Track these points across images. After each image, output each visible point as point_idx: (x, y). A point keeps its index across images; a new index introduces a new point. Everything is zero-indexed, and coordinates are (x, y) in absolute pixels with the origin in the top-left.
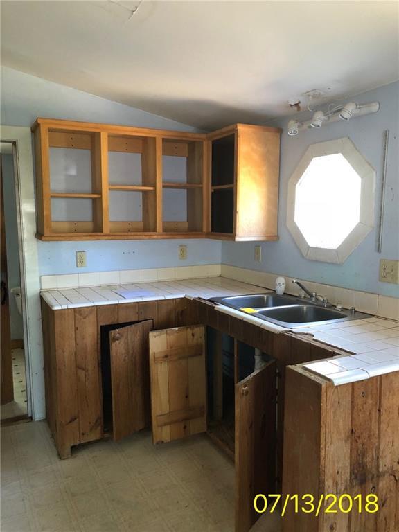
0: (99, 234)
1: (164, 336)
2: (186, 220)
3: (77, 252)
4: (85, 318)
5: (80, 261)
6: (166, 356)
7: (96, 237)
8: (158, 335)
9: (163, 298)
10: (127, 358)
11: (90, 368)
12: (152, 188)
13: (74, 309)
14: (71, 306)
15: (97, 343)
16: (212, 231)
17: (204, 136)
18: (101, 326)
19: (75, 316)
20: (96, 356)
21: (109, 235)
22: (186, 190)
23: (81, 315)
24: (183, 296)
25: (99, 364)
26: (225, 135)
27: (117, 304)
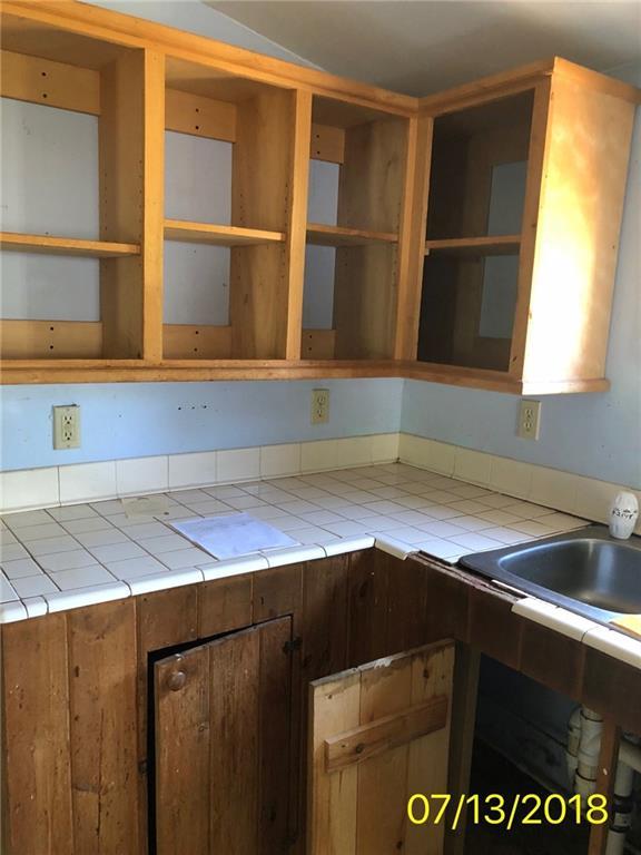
0: (132, 362)
1: (355, 690)
2: (330, 326)
3: (53, 408)
4: (102, 636)
5: (64, 432)
6: (358, 749)
7: (125, 374)
8: (338, 691)
9: (317, 554)
10: (207, 732)
11: (110, 782)
12: (277, 236)
13: (68, 612)
14: (59, 605)
15: (137, 705)
16: (418, 359)
17: (413, 103)
18: (149, 654)
19: (72, 634)
20: (134, 741)
21: (160, 368)
22: (334, 250)
23: (89, 627)
24: (367, 543)
25: (140, 764)
26: (489, 98)
27: (197, 584)
